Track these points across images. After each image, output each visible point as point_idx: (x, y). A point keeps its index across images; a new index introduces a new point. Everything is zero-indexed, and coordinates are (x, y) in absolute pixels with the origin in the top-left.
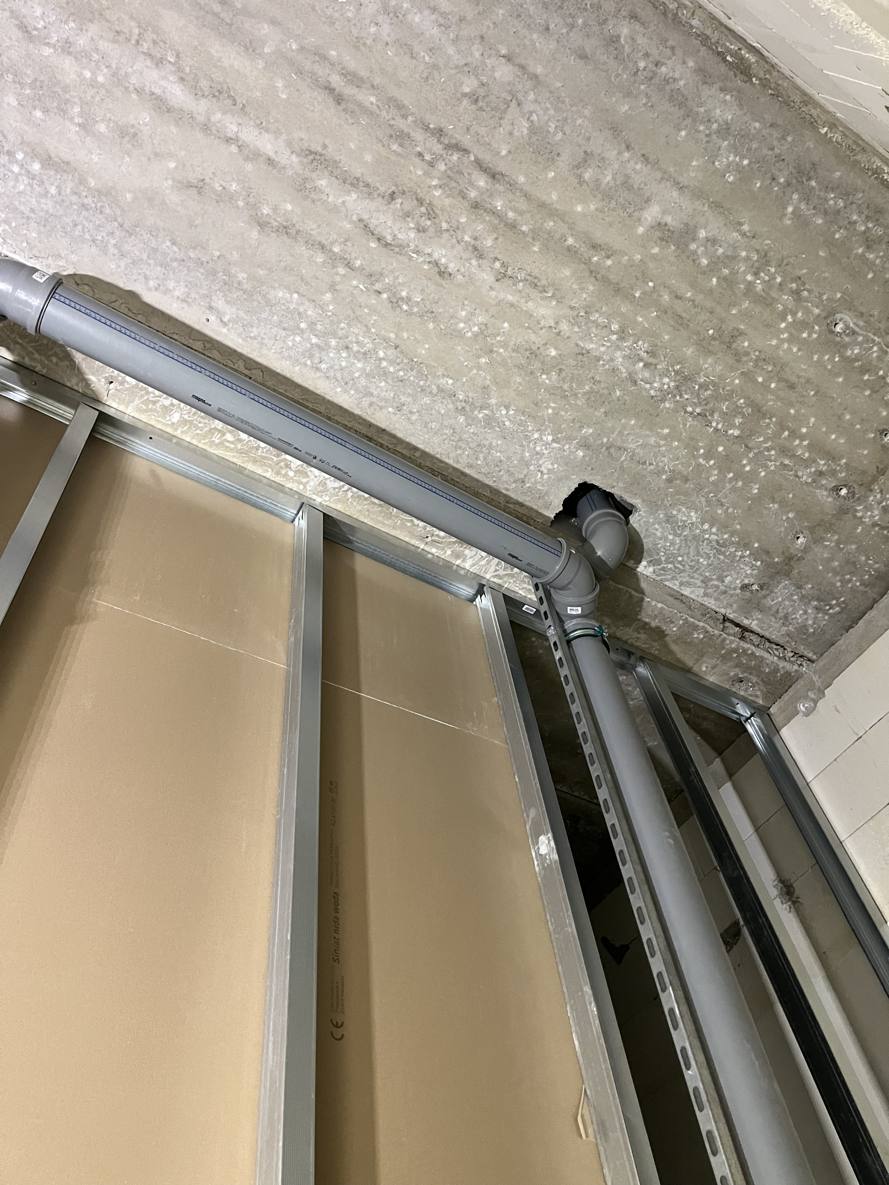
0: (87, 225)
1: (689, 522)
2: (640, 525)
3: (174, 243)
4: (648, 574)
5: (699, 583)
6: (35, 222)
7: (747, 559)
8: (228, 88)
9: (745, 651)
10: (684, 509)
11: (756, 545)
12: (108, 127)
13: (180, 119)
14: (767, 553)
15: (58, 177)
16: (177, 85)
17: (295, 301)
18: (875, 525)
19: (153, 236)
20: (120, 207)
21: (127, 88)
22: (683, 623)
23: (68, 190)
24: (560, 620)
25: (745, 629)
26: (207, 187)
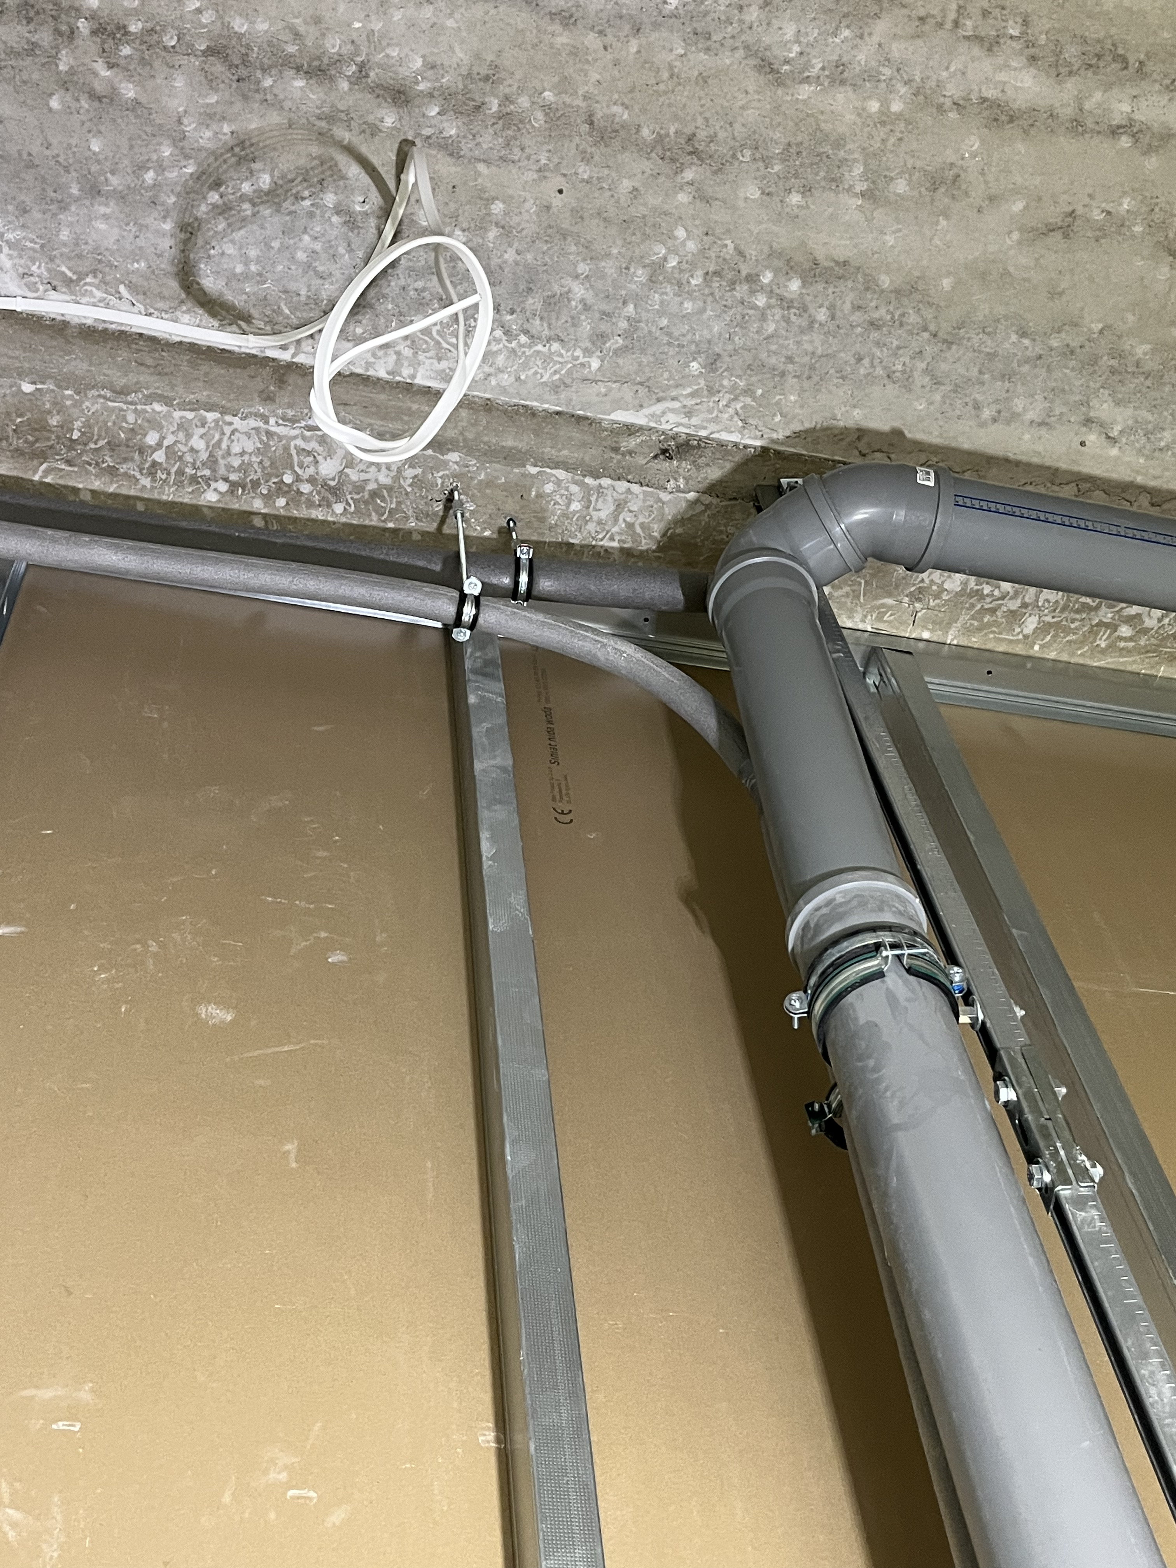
0: (878, 354)
3: (1023, 334)
6: (795, 376)
8: (1114, 45)
12: (910, 182)
13: (1032, 125)
15: (830, 290)
16: (1024, 72)
19: (989, 334)
20: (931, 305)
21: (940, 108)
23: (847, 308)
26: (1078, 222)
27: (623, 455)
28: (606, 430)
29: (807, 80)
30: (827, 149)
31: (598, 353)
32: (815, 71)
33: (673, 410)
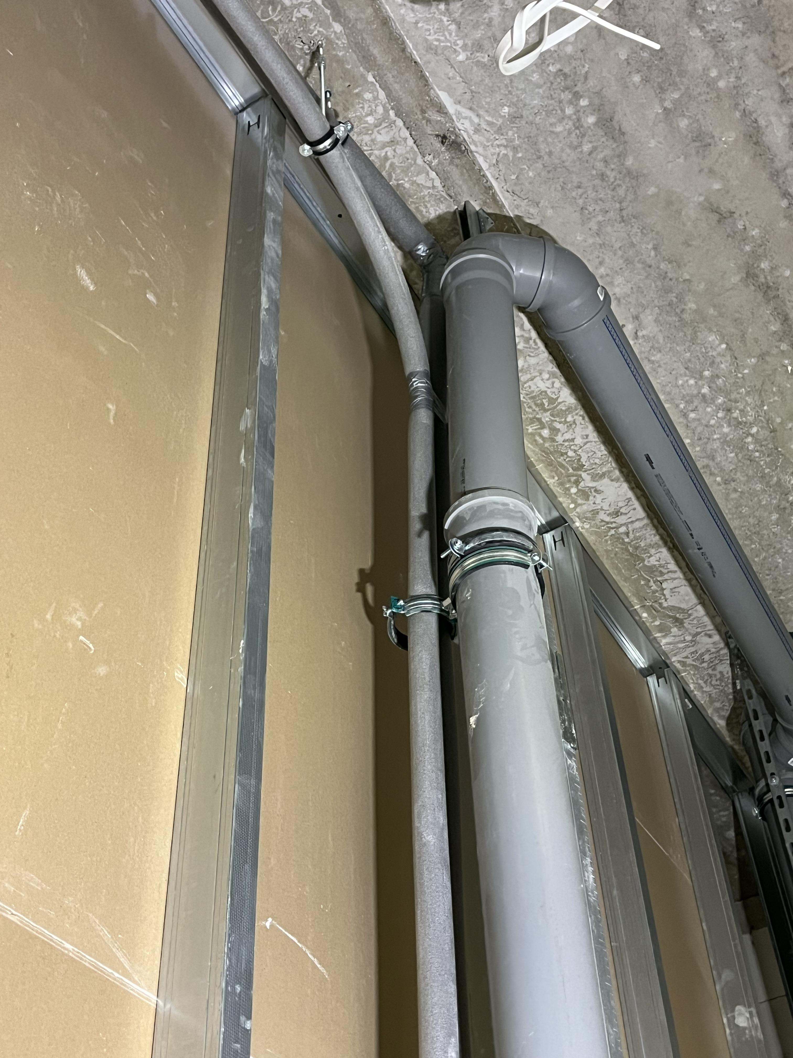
0: (589, 192)
3: (655, 248)
6: (543, 164)
12: (689, 125)
13: (760, 155)
15: (604, 139)
16: (783, 127)
17: (719, 349)
19: (642, 233)
20: (635, 193)
21: (737, 105)
23: (601, 156)
26: (730, 220)
27: (424, 118)
28: (429, 97)
29: (702, 28)
30: (675, 70)
31: (469, 54)
32: (709, 28)
33: (471, 121)
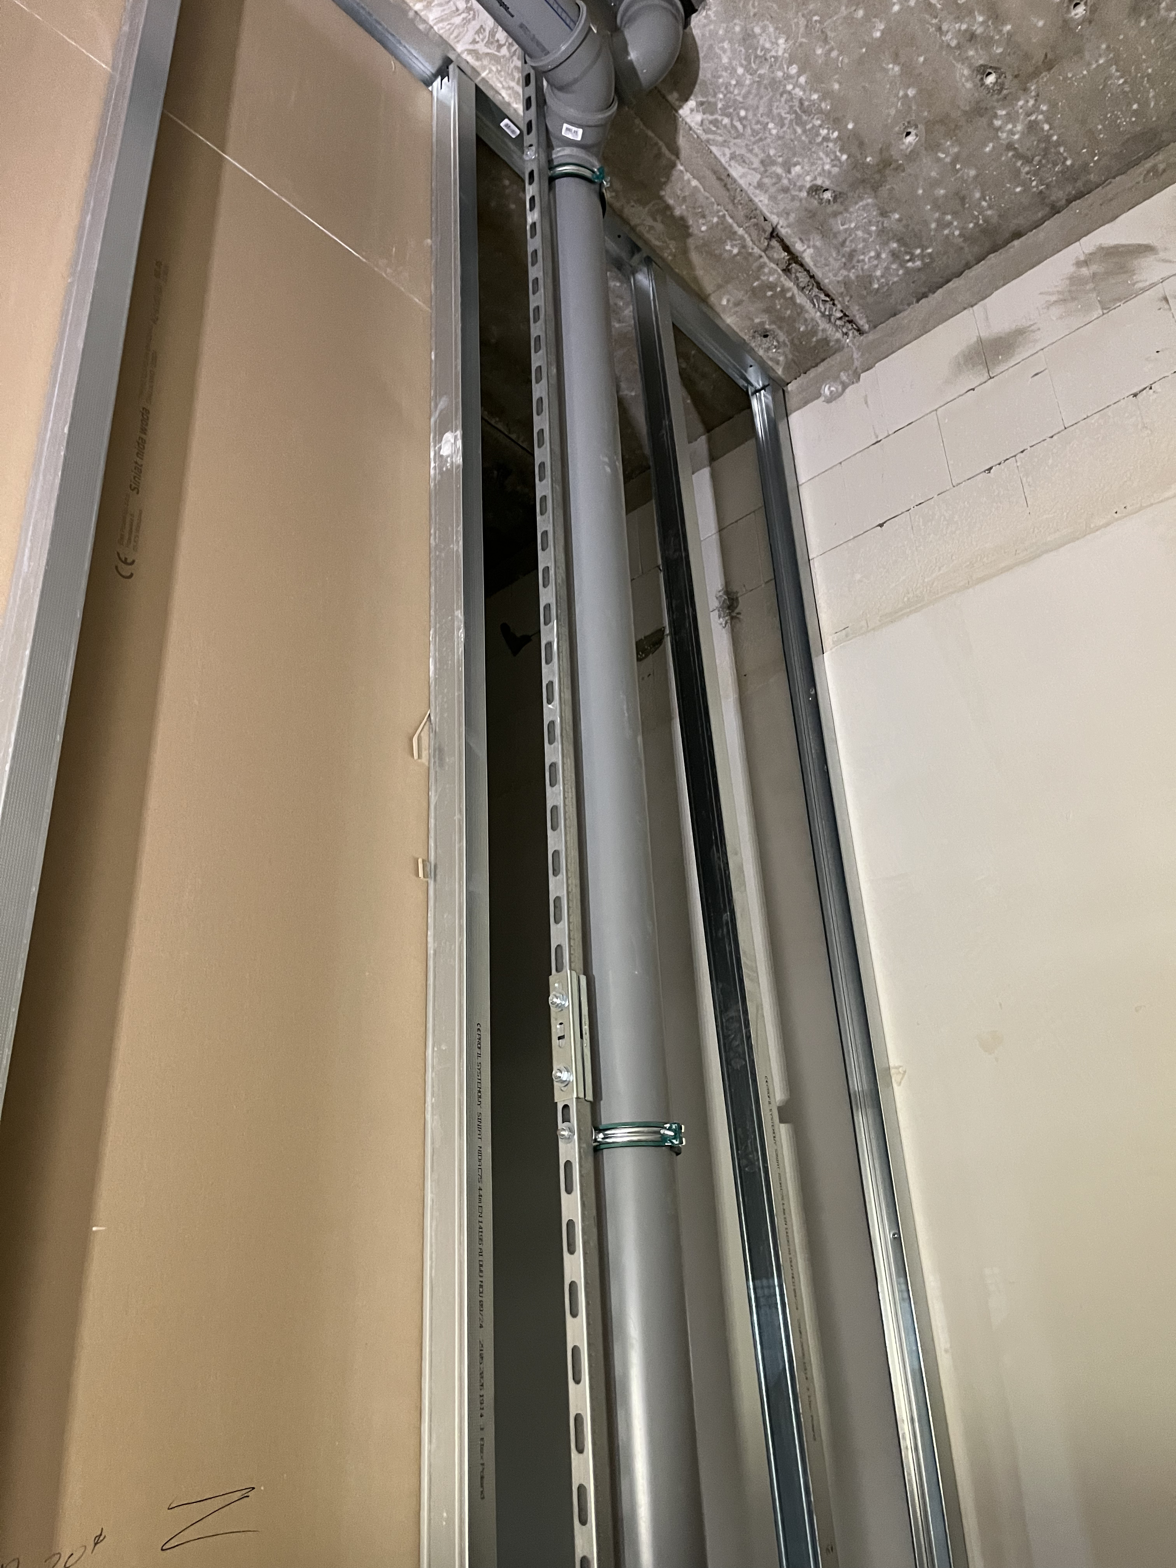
1: (773, 53)
2: (703, 35)
4: (693, 125)
5: (756, 163)
7: (831, 145)
9: (784, 290)
10: (771, 29)
11: (850, 126)
14: (861, 144)
18: (1010, 146)
22: (718, 223)
24: (548, 142)
25: (794, 258)
